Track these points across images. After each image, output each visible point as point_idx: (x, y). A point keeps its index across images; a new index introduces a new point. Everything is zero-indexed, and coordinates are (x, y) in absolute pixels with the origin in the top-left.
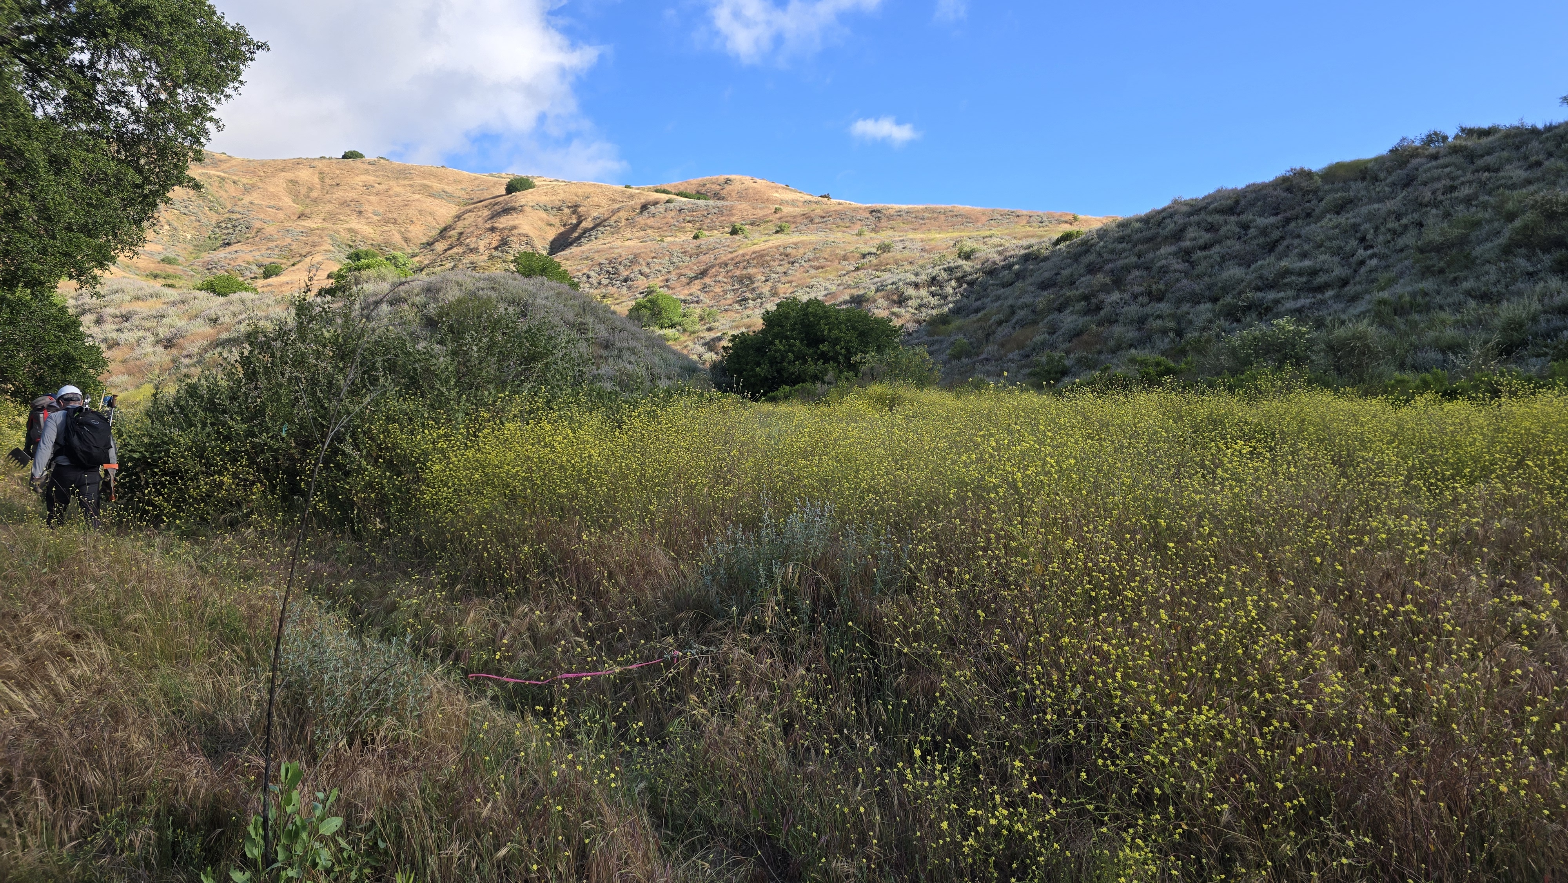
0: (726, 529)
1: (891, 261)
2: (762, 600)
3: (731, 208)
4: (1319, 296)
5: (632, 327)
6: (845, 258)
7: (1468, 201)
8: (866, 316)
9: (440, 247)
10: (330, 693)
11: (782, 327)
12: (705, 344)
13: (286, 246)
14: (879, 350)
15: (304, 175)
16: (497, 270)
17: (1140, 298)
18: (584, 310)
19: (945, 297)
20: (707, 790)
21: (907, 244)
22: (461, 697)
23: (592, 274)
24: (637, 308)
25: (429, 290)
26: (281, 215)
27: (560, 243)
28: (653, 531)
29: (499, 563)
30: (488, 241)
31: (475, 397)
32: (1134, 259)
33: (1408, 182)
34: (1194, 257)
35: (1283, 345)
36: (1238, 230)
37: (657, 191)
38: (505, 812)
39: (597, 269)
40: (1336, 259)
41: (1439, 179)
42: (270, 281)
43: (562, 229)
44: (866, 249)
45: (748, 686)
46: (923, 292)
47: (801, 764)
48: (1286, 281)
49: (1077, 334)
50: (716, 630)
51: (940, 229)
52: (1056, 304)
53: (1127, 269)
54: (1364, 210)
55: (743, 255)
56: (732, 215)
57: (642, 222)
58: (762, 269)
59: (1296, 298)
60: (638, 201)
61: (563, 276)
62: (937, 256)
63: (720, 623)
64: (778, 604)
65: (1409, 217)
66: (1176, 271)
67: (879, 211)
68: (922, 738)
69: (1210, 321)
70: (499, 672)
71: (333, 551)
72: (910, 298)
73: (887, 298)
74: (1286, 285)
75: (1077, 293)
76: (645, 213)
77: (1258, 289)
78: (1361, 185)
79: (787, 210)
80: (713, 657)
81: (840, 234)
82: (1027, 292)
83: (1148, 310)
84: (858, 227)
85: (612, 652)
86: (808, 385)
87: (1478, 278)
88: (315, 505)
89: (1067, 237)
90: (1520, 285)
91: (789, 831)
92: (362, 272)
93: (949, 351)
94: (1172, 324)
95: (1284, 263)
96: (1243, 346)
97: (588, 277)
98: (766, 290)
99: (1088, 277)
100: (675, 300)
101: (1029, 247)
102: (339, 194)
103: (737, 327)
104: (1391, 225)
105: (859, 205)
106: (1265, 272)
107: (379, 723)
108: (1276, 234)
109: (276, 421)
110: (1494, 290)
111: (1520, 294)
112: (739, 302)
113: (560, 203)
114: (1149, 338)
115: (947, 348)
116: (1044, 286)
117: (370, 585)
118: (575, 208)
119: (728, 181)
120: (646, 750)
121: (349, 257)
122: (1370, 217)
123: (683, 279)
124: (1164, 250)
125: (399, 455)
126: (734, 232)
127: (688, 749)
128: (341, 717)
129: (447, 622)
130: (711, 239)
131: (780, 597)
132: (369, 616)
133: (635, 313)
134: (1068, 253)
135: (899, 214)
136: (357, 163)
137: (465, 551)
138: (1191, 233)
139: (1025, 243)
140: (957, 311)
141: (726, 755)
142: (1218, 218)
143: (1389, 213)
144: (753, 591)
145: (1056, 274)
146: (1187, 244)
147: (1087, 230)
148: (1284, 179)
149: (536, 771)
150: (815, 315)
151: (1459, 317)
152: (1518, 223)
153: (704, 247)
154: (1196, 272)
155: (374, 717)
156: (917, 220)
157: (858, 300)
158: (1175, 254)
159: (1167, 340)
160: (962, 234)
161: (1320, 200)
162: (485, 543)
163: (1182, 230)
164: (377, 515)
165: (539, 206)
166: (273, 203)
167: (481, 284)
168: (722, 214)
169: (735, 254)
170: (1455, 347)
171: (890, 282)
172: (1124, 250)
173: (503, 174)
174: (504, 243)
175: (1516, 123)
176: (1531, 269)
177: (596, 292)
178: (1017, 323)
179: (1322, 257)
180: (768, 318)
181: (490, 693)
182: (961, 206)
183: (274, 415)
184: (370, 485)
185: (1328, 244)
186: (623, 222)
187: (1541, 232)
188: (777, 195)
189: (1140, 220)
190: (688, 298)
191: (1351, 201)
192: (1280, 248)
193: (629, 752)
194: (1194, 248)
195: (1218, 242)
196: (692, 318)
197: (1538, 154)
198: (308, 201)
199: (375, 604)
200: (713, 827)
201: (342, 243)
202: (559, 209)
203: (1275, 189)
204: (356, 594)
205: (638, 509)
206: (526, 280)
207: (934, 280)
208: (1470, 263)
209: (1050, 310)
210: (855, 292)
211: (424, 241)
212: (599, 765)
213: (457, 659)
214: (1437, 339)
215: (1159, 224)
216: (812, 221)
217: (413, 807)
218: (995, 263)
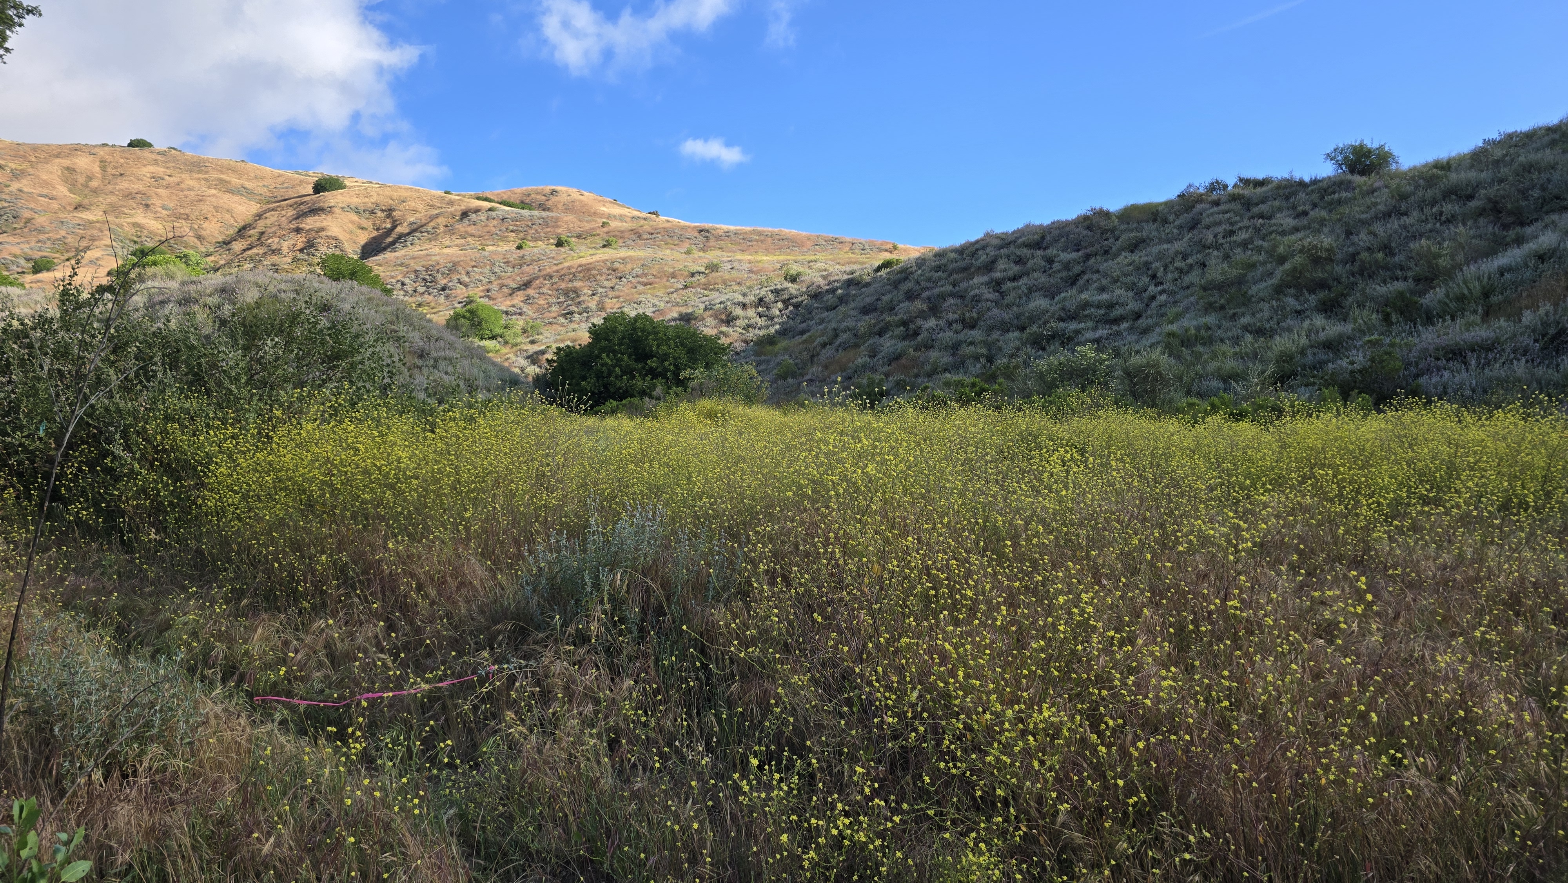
0: (549, 536)
1: (719, 280)
2: (587, 610)
3: (557, 220)
4: (1115, 328)
5: (449, 336)
6: (673, 276)
7: (1244, 245)
8: (694, 334)
9: (238, 246)
10: (82, 719)
11: (609, 341)
12: (528, 357)
13: (59, 239)
14: (707, 367)
15: (82, 162)
16: (301, 273)
17: (955, 325)
18: (398, 317)
19: (772, 319)
20: (524, 814)
21: (735, 264)
22: (242, 721)
23: (407, 281)
24: (457, 317)
25: (223, 290)
26: (55, 205)
27: (372, 248)
28: (468, 539)
29: (291, 575)
30: (292, 242)
31: (270, 397)
32: (949, 288)
33: (1193, 225)
34: (1004, 288)
35: (1085, 371)
36: (1043, 263)
37: (478, 198)
38: (291, 848)
39: (413, 276)
40: (1130, 294)
41: (1220, 223)
42: (40, 276)
43: (375, 233)
44: (695, 268)
45: (570, 701)
46: (751, 313)
47: (628, 781)
48: (1086, 313)
49: (896, 357)
50: (536, 643)
51: (767, 251)
52: (876, 329)
53: (943, 297)
54: (1155, 250)
55: (569, 268)
56: (558, 227)
57: (462, 229)
58: (588, 283)
59: (1095, 329)
60: (458, 208)
61: (375, 281)
62: (764, 278)
63: (541, 635)
64: (605, 612)
65: (1194, 257)
66: (987, 300)
67: (707, 231)
68: (757, 748)
69: (1018, 349)
70: (289, 694)
71: (97, 564)
72: (738, 318)
73: (715, 317)
74: (1086, 316)
75: (897, 318)
76: (466, 221)
77: (1061, 320)
78: (1153, 226)
79: (614, 224)
80: (532, 672)
81: (668, 252)
82: (849, 316)
83: (961, 336)
84: (686, 245)
85: (420, 670)
86: (636, 400)
87: (1253, 314)
88: (78, 513)
89: (887, 264)
90: (1289, 322)
91: (614, 853)
92: (147, 269)
93: (775, 371)
94: (984, 351)
95: (1084, 296)
96: (1049, 371)
97: (403, 284)
98: (592, 304)
99: (907, 303)
100: (496, 311)
101: (852, 273)
102: (123, 185)
103: (562, 341)
104: (1178, 264)
105: (688, 224)
106: (1067, 304)
107: (142, 753)
108: (1077, 269)
109: (32, 419)
110: (1268, 326)
111: (1289, 330)
112: (564, 315)
113: (373, 206)
114: (963, 363)
115: (774, 368)
116: (866, 310)
117: (141, 603)
118: (389, 212)
119: (553, 192)
120: (456, 773)
121: (134, 254)
122: (1160, 257)
123: (505, 289)
124: (977, 280)
125: (177, 459)
126: (559, 244)
127: (503, 770)
128: (94, 747)
129: (227, 638)
130: (535, 250)
131: (607, 606)
132: (139, 635)
133: (453, 324)
134: (888, 279)
135: (727, 234)
136: (145, 153)
137: (254, 563)
138: (1001, 265)
139: (848, 268)
140: (784, 332)
141: (546, 775)
142: (1026, 252)
143: (1177, 253)
144: (577, 601)
145: (877, 300)
146: (998, 275)
147: (906, 258)
148: (1085, 218)
149: (328, 800)
150: (643, 330)
151: (1237, 349)
152: (1287, 266)
153: (528, 258)
154: (1005, 302)
155: (136, 746)
156: (745, 241)
157: (687, 318)
158: (987, 284)
159: (978, 366)
160: (789, 257)
161: (1117, 239)
162: (276, 552)
163: (994, 261)
164: (152, 525)
165: (348, 209)
166: (45, 191)
167: (283, 286)
168: (547, 225)
169: (560, 267)
170: (1235, 376)
171: (718, 301)
172: (940, 279)
173: (311, 173)
174: (310, 245)
175: (1286, 175)
176: (1299, 308)
177: (411, 300)
178: (840, 345)
179: (1118, 292)
180: (595, 332)
181: (278, 716)
182: (787, 231)
183: (30, 411)
184: (143, 490)
185: (1123, 279)
186: (442, 229)
187: (1308, 275)
188: (604, 209)
189: (955, 250)
190: (510, 309)
191: (1144, 241)
192: (1081, 282)
193: (437, 777)
194: (1004, 279)
195: (1027, 274)
196: (514, 330)
197: (1304, 204)
198: (86, 191)
199: (146, 621)
200: (530, 854)
201: (125, 238)
202: (372, 212)
203: (1077, 227)
204: (122, 611)
205: (452, 516)
206: (334, 283)
207: (761, 301)
208: (1246, 301)
209: (871, 334)
210: (684, 310)
211: (220, 240)
212: (402, 790)
213: (241, 679)
214: (1219, 369)
215: (973, 255)
216: (640, 237)
217: (180, 846)
218: (819, 287)
